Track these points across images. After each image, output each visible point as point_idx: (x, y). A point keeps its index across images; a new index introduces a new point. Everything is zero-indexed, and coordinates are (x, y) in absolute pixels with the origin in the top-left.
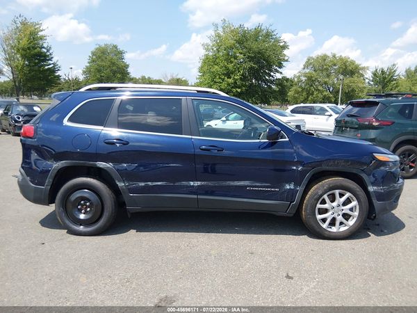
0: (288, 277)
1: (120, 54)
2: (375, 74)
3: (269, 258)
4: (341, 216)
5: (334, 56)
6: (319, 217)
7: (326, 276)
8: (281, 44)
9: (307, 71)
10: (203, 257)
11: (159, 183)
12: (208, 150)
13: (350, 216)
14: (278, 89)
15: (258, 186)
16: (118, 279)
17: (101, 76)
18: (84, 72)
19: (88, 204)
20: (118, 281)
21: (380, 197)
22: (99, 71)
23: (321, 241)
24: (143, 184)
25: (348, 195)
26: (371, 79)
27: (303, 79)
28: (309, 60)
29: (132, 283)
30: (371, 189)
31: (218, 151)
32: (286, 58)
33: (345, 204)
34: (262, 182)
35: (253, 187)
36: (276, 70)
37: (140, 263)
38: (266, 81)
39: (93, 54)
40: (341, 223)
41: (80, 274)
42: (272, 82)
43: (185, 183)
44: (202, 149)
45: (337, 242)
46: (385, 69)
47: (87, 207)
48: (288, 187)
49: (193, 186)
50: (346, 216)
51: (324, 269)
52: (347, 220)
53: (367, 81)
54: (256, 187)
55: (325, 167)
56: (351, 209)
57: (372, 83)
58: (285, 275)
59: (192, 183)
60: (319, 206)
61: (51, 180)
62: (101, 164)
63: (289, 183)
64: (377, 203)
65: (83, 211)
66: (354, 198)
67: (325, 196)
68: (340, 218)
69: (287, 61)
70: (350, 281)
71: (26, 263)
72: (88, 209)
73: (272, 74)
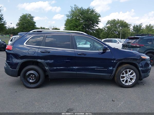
0: (113, 101)
1: (32, 18)
2: (134, 27)
3: (105, 95)
4: (129, 79)
5: (118, 20)
6: (121, 79)
7: (126, 100)
8: (98, 15)
9: (108, 26)
10: (80, 95)
11: (62, 68)
12: (80, 55)
13: (133, 79)
14: (96, 33)
15: (99, 68)
16: (50, 103)
17: (24, 27)
18: (17, 25)
19: (33, 76)
20: (50, 104)
21: (143, 72)
22: (23, 25)
23: (122, 88)
24: (55, 68)
25: (132, 71)
26: (133, 29)
27: (106, 29)
28: (108, 21)
29: (56, 104)
30: (140, 69)
31: (84, 55)
32: (100, 21)
33: (131, 74)
34: (100, 67)
35: (97, 68)
36: (96, 25)
37: (57, 97)
38: (92, 30)
39: (21, 17)
40: (129, 82)
41: (35, 102)
42: (94, 30)
43: (71, 67)
44: (78, 54)
45: (128, 88)
46: (138, 25)
47: (33, 77)
48: (110, 68)
49: (75, 68)
50: (131, 79)
51: (125, 98)
52: (131, 80)
53: (131, 30)
54: (98, 68)
55: (123, 61)
56: (133, 76)
57: (133, 31)
58: (112, 100)
59: (74, 67)
60: (121, 75)
61: (19, 67)
62: (39, 60)
63: (110, 67)
64: (142, 74)
65: (31, 79)
66: (134, 72)
67: (124, 72)
68: (129, 80)
69: (100, 22)
70: (135, 102)
71: (12, 99)
72: (34, 78)
73: (94, 27)
